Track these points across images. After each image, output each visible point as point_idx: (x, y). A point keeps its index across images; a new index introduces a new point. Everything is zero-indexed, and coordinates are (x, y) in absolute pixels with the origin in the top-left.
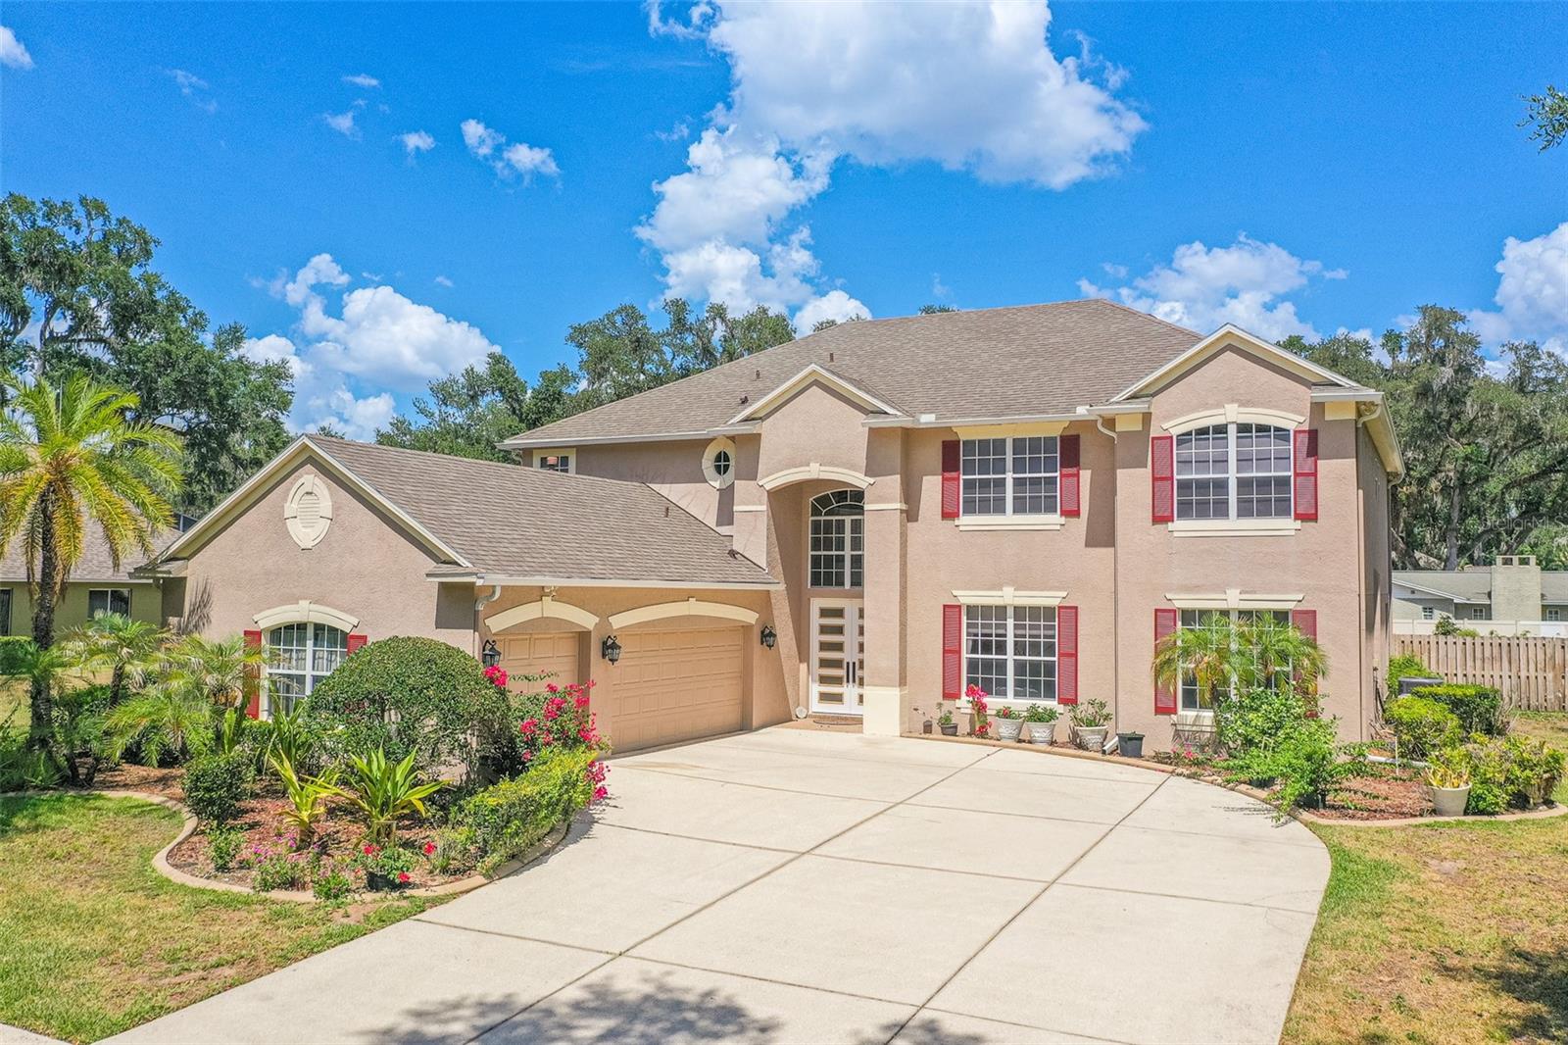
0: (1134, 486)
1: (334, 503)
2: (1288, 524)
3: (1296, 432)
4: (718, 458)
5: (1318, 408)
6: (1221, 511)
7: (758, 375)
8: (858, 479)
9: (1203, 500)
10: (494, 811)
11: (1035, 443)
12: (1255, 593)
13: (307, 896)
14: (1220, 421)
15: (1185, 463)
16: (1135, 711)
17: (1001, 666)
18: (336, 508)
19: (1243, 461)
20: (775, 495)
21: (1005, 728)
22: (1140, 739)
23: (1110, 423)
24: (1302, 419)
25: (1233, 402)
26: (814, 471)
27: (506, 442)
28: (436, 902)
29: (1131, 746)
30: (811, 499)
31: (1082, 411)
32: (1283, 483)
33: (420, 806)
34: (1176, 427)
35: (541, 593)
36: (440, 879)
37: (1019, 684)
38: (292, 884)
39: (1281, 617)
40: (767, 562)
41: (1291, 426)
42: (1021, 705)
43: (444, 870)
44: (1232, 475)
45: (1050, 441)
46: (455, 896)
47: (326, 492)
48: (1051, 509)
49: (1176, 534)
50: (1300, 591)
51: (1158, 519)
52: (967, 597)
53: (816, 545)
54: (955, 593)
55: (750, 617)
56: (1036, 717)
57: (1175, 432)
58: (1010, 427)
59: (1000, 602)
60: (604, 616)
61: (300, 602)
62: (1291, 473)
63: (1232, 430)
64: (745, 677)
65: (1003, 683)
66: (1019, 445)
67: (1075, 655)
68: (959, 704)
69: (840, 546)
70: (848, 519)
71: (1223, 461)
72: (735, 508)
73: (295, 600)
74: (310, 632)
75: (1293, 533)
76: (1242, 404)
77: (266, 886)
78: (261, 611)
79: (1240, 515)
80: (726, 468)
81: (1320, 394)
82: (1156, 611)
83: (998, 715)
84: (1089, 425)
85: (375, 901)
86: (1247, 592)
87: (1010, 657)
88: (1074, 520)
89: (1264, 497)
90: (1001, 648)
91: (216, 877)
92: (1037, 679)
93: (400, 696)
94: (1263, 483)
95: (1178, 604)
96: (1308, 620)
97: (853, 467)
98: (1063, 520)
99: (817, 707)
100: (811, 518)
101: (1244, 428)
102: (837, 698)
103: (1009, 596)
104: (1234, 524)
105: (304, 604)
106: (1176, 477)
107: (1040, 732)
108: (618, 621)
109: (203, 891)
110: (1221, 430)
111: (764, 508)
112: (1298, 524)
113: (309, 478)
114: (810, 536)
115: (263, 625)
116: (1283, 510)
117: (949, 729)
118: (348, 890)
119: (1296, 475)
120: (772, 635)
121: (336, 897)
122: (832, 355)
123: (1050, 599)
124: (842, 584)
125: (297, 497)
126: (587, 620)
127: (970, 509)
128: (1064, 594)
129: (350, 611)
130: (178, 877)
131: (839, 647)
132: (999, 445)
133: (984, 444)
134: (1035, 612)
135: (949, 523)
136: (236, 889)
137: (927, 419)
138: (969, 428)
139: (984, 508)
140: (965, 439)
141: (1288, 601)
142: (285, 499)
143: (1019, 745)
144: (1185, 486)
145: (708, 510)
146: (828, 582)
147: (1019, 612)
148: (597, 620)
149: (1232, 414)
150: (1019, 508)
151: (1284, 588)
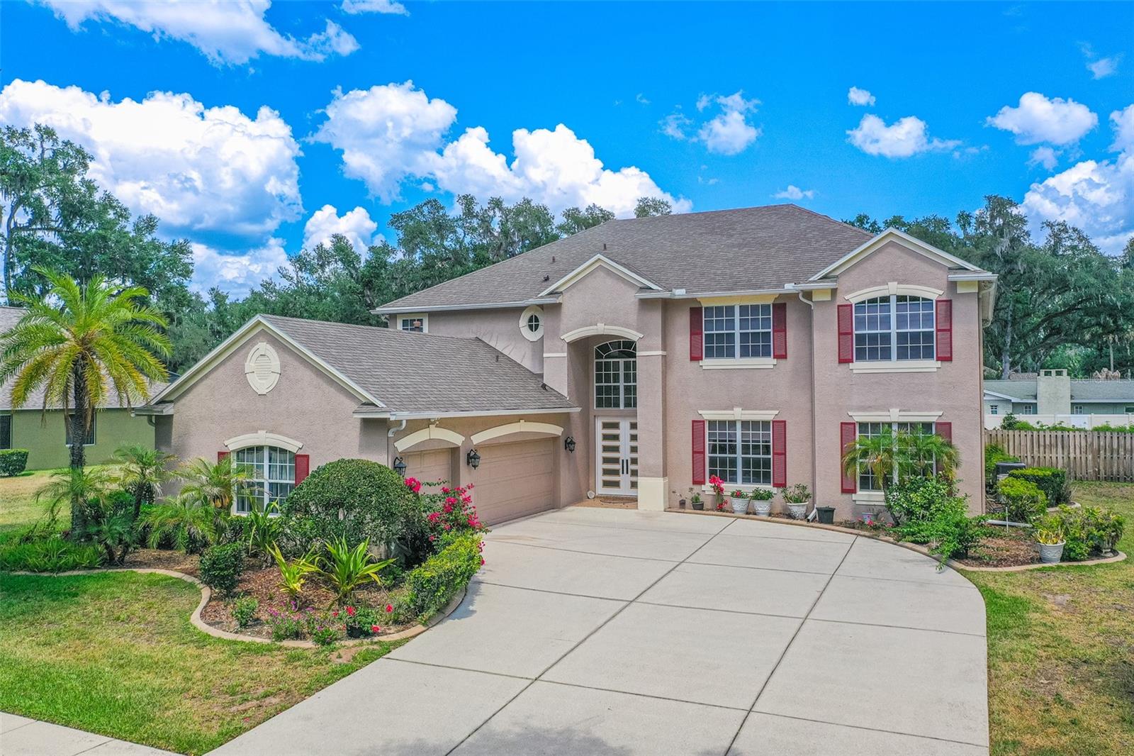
0: (826, 340)
1: (282, 362)
2: (931, 365)
3: (937, 301)
4: (530, 320)
5: (953, 285)
6: (886, 355)
7: (554, 259)
8: (633, 335)
9: (873, 348)
10: (429, 581)
11: (755, 308)
12: (910, 411)
13: (308, 644)
14: (885, 293)
15: (861, 322)
16: (828, 492)
17: (733, 462)
18: (283, 366)
19: (901, 321)
20: (572, 345)
21: (738, 505)
22: (832, 511)
23: (808, 295)
24: (941, 292)
25: (894, 280)
26: (600, 329)
27: (377, 309)
28: (397, 644)
29: (826, 516)
30: (595, 347)
31: (789, 287)
32: (928, 336)
33: (375, 577)
34: (854, 298)
35: (427, 423)
36: (393, 629)
37: (745, 474)
38: (297, 635)
39: (927, 426)
40: (568, 392)
41: (934, 297)
42: (749, 488)
43: (396, 622)
44: (894, 331)
45: (765, 308)
46: (407, 640)
47: (275, 354)
48: (766, 354)
49: (854, 371)
50: (940, 410)
51: (842, 361)
52: (708, 415)
53: (599, 379)
54: (700, 412)
55: (557, 430)
56: (759, 497)
57: (854, 301)
58: (738, 298)
59: (732, 418)
60: (468, 437)
61: (259, 432)
62: (934, 329)
63: (893, 301)
64: (554, 473)
65: (734, 473)
66: (744, 309)
67: (785, 454)
68: (703, 487)
69: (616, 379)
70: (622, 361)
71: (886, 322)
72: (545, 355)
73: (255, 430)
74: (266, 453)
75: (935, 370)
76: (900, 282)
77: (280, 638)
78: (230, 438)
79: (899, 358)
80: (537, 327)
81: (953, 277)
82: (842, 423)
83: (732, 496)
84: (793, 297)
85: (355, 646)
86: (904, 411)
87: (739, 455)
88: (782, 361)
89: (915, 346)
90: (733, 449)
91: (241, 632)
92: (759, 471)
93: (352, 501)
94: (915, 337)
95: (857, 419)
96: (945, 428)
97: (627, 326)
98: (775, 361)
99: (601, 491)
100: (595, 361)
101: (901, 299)
102: (616, 484)
103: (738, 414)
104: (894, 365)
105: (262, 433)
106: (855, 332)
107: (762, 507)
108: (477, 439)
109: (235, 643)
110: (885, 299)
111: (565, 354)
112: (939, 364)
113: (263, 346)
114: (595, 373)
115: (231, 448)
116: (928, 354)
117: (698, 506)
118: (336, 639)
119: (938, 330)
120: (572, 443)
121: (329, 644)
122: (605, 245)
123: (769, 415)
124: (618, 406)
125: (254, 358)
126: (456, 439)
127: (710, 354)
128: (777, 412)
129: (296, 438)
130: (215, 632)
131: (616, 449)
132: (730, 310)
133: (719, 310)
134: (756, 424)
135: (695, 364)
136: (258, 640)
137: (680, 293)
138: (708, 298)
139: (720, 354)
140: (706, 306)
141: (932, 416)
142: (245, 359)
143: (747, 516)
144: (860, 339)
145: (524, 356)
146: (609, 405)
147: (745, 424)
148: (464, 439)
149: (893, 289)
150: (745, 353)
151: (930, 407)
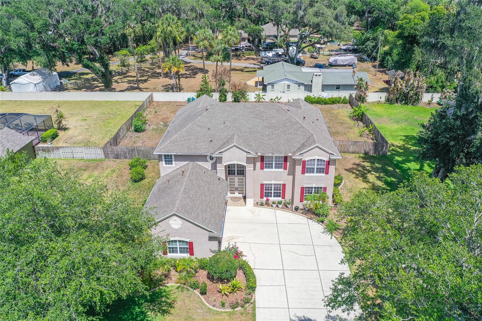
0: (299, 168)
6: (313, 172)
8: (244, 164)
9: (310, 171)
11: (279, 157)
12: (317, 184)
13: (240, 308)
14: (314, 158)
15: (308, 165)
16: (297, 202)
17: (271, 193)
18: (183, 223)
19: (317, 165)
20: (226, 166)
21: (274, 206)
24: (328, 159)
26: (235, 162)
28: (255, 302)
29: (297, 209)
32: (323, 168)
34: (307, 159)
37: (274, 195)
39: (321, 188)
41: (326, 160)
42: (275, 199)
44: (316, 167)
45: (282, 157)
47: (180, 220)
48: (281, 168)
49: (305, 176)
51: (302, 173)
52: (265, 182)
53: (229, 168)
54: (263, 182)
56: (279, 203)
58: (274, 155)
59: (271, 183)
62: (325, 167)
63: (316, 160)
65: (271, 195)
66: (276, 157)
67: (285, 191)
68: (263, 199)
69: (234, 168)
71: (314, 165)
72: (217, 168)
74: (178, 241)
75: (324, 176)
76: (318, 156)
79: (316, 173)
80: (213, 159)
82: (301, 187)
83: (272, 203)
84: (289, 156)
85: (249, 306)
87: (273, 191)
88: (286, 170)
89: (319, 171)
90: (271, 190)
92: (278, 195)
94: (320, 168)
95: (305, 186)
96: (325, 188)
97: (244, 162)
98: (284, 170)
99: (229, 195)
101: (318, 160)
102: (234, 193)
103: (273, 182)
104: (315, 174)
105: (176, 237)
106: (306, 167)
107: (280, 206)
110: (314, 160)
111: (224, 169)
113: (175, 218)
116: (323, 172)
117: (262, 205)
118: (244, 305)
123: (281, 182)
124: (235, 174)
125: (173, 221)
127: (266, 167)
128: (283, 182)
129: (188, 238)
131: (234, 185)
132: (272, 157)
133: (269, 157)
134: (277, 184)
135: (261, 170)
137: (259, 154)
138: (266, 154)
139: (269, 167)
140: (265, 156)
141: (323, 186)
142: (169, 221)
143: (277, 209)
146: (232, 174)
147: (275, 184)
149: (317, 157)
150: (276, 168)
151: (322, 184)
